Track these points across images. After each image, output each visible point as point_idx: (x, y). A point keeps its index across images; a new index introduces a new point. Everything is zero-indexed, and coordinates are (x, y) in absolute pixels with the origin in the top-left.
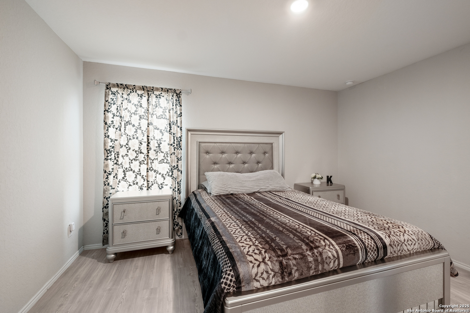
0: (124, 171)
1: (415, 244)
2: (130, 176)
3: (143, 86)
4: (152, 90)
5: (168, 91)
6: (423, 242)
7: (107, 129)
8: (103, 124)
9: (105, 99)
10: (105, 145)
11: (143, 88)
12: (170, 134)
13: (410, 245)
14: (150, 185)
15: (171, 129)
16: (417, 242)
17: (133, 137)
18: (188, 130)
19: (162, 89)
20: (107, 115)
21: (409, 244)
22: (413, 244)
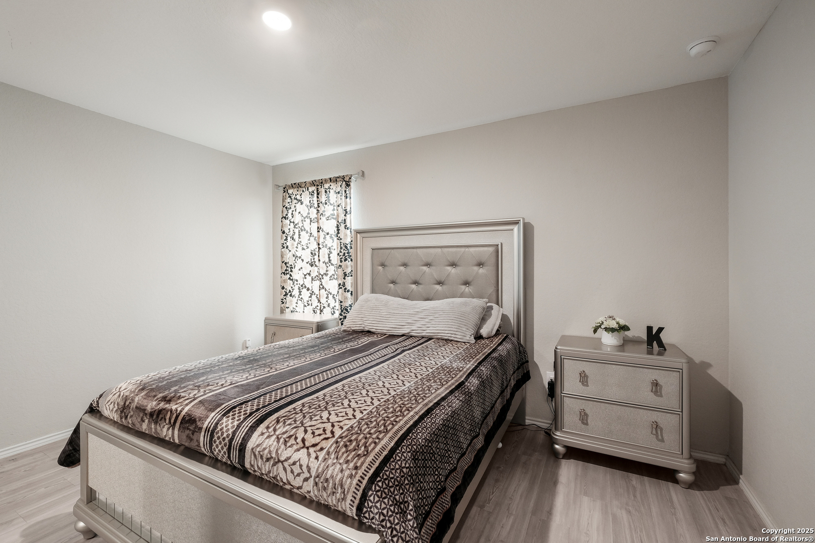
0: (299, 289)
1: (306, 480)
2: (305, 294)
3: (313, 180)
4: (322, 183)
5: (336, 180)
6: (328, 486)
7: (285, 238)
8: (280, 233)
9: (283, 204)
10: (282, 257)
11: (313, 183)
12: (337, 239)
13: (295, 474)
14: (322, 308)
15: (338, 233)
16: (312, 479)
17: (307, 246)
18: (358, 232)
19: (330, 179)
20: (285, 222)
21: (292, 472)
22: (303, 476)
